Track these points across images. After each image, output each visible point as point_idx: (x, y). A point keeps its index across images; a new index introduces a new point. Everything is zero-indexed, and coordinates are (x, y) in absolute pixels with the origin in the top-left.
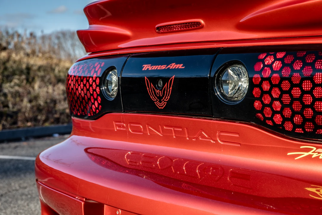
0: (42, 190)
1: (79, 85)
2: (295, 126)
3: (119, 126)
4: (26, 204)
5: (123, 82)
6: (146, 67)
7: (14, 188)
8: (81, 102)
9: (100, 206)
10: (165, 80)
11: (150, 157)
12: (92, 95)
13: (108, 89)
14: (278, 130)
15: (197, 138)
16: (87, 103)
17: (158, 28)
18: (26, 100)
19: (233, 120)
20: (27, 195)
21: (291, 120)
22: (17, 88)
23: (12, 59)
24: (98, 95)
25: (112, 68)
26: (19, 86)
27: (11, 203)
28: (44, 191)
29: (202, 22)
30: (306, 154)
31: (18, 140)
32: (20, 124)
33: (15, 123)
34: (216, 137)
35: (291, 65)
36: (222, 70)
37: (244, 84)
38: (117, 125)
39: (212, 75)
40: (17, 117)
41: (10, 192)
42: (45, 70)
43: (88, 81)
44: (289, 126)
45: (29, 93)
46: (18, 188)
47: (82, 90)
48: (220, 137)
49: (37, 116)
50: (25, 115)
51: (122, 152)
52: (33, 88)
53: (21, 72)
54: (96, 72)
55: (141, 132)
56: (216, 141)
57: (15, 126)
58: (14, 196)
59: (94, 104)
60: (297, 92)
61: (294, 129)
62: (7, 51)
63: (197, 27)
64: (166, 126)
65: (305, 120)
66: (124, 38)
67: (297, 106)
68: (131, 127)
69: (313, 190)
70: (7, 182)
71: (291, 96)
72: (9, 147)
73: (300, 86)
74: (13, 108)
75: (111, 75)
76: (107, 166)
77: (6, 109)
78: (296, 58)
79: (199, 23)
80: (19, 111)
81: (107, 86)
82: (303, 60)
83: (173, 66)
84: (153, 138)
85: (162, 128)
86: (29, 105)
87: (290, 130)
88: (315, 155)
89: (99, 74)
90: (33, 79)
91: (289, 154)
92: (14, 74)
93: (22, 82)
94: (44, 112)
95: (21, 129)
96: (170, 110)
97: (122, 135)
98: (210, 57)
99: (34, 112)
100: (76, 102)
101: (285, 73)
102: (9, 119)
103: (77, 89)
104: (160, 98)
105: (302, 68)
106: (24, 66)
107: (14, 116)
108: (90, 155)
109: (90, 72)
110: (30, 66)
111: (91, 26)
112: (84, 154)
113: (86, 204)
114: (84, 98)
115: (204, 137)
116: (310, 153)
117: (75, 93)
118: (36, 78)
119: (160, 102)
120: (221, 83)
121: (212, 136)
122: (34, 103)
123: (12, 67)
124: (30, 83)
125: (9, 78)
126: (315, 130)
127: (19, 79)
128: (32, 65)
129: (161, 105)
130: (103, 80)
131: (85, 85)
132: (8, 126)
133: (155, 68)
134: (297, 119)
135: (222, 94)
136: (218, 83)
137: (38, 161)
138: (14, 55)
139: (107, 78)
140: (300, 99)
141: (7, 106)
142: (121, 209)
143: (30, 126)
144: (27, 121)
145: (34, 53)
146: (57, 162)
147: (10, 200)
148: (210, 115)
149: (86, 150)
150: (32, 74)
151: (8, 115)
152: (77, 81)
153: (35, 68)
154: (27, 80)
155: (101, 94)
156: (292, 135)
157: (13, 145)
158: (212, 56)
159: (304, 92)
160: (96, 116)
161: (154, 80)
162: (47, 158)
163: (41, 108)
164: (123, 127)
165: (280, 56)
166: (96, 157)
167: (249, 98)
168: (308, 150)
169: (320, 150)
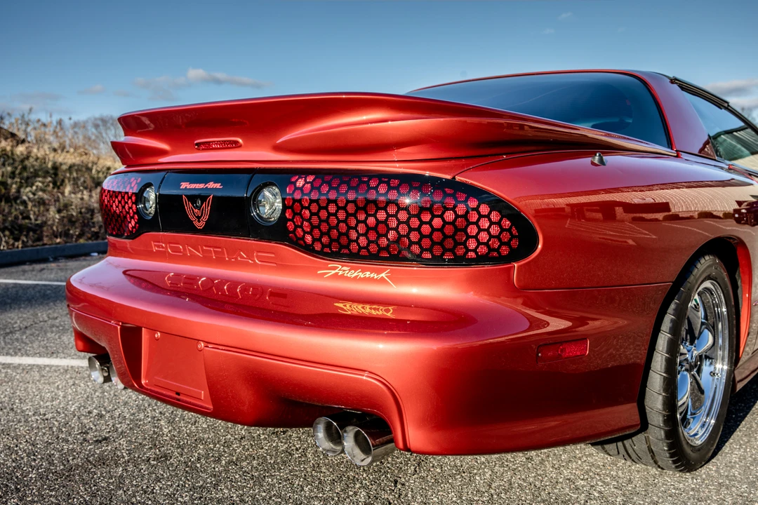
0: (75, 317)
1: (114, 202)
2: (324, 246)
3: (158, 246)
4: (57, 337)
5: (161, 199)
6: (184, 185)
7: (41, 319)
8: (117, 221)
9: (138, 331)
10: (203, 198)
11: (192, 279)
12: (128, 213)
13: (145, 206)
14: (308, 249)
15: (236, 259)
16: (123, 221)
17: (197, 144)
18: (52, 210)
19: (269, 240)
20: (58, 327)
21: (319, 240)
22: (40, 193)
23: (33, 155)
24: (134, 213)
25: (149, 185)
26: (44, 191)
27: (38, 335)
28: (78, 318)
29: (240, 141)
30: (333, 272)
31: (45, 260)
32: (46, 240)
33: (40, 239)
34: (253, 257)
35: (319, 189)
36: (258, 191)
37: (279, 205)
38: (155, 245)
39: (248, 195)
40: (42, 232)
41: (36, 323)
42: (77, 171)
43: (123, 198)
44: (318, 247)
45: (58, 200)
46: (46, 319)
47: (117, 207)
48: (257, 257)
49: (69, 230)
50: (52, 228)
51: (163, 274)
52: (63, 193)
53: (47, 173)
54: (131, 188)
55: (180, 252)
56: (254, 261)
57: (40, 243)
58: (42, 328)
59: (130, 222)
60: (324, 214)
61: (322, 249)
62: (27, 145)
63: (236, 145)
64: (205, 246)
65: (332, 240)
66: (163, 153)
67: (324, 227)
68: (171, 248)
69: (341, 305)
70: (31, 312)
71: (319, 217)
72: (33, 270)
73: (326, 208)
74: (36, 220)
75: (148, 192)
76: (145, 288)
77: (27, 221)
78: (324, 182)
79: (238, 142)
80: (44, 223)
81: (144, 204)
82: (329, 184)
83: (211, 185)
84: (192, 259)
85: (202, 248)
86: (57, 216)
87: (320, 249)
88: (341, 273)
89: (136, 190)
90: (63, 181)
91: (319, 272)
92: (36, 175)
93: (48, 185)
94: (77, 225)
95: (47, 246)
96: (210, 229)
97: (161, 256)
98: (247, 176)
99: (64, 225)
100: (111, 220)
101: (314, 196)
102: (31, 234)
103: (112, 206)
104: (199, 218)
105: (328, 192)
106: (50, 165)
107: (38, 230)
108: (129, 278)
109: (125, 187)
110: (58, 164)
111: (127, 137)
112: (123, 276)
113: (123, 328)
114: (119, 216)
115: (242, 257)
116: (337, 271)
117: (110, 210)
118: (67, 181)
119: (199, 221)
120: (257, 204)
121: (250, 256)
122: (64, 214)
123: (33, 166)
124: (59, 188)
125: (30, 181)
126: (340, 250)
127: (43, 183)
128: (61, 164)
129: (200, 225)
130: (139, 197)
131: (120, 202)
132: (30, 243)
133: (193, 186)
134: (325, 240)
135: (258, 214)
136: (253, 203)
137: (69, 285)
138: (35, 150)
139: (144, 195)
140: (327, 221)
141: (28, 218)
142: (160, 332)
143: (59, 243)
144: (56, 237)
145: (63, 148)
146: (92, 286)
147: (37, 332)
148: (247, 235)
149: (125, 273)
150: (60, 177)
151: (29, 229)
152: (111, 197)
153: (64, 167)
154: (55, 183)
155: (138, 212)
156: (322, 254)
157: (38, 267)
158: (250, 176)
159: (330, 214)
160: (133, 236)
161: (192, 198)
162: (81, 281)
163: (73, 219)
164: (163, 247)
165: (310, 179)
166: (136, 280)
167: (282, 219)
168: (335, 268)
169: (345, 268)
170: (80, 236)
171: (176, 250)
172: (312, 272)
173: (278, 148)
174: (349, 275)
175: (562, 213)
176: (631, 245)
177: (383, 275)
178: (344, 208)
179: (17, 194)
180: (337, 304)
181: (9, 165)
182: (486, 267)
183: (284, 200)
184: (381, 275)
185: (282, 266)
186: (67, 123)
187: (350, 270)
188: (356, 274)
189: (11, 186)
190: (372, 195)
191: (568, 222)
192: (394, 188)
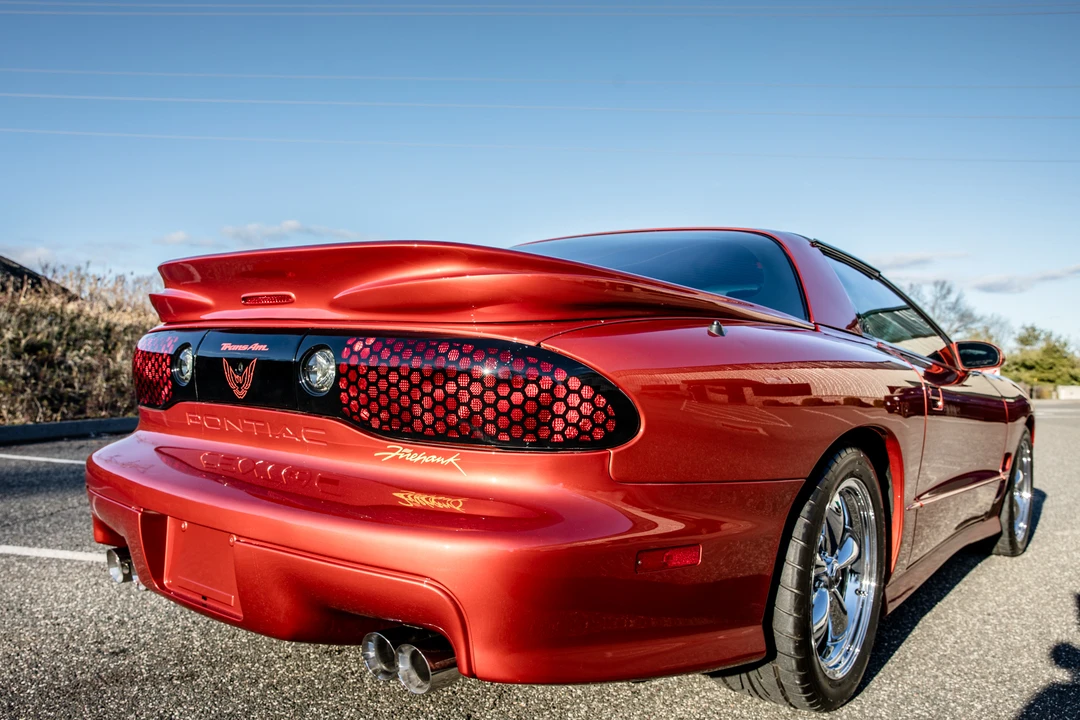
0: (96, 504)
1: (147, 365)
2: (382, 423)
3: (193, 419)
4: (85, 526)
5: (199, 362)
6: (226, 346)
7: (70, 505)
8: (149, 387)
9: (162, 519)
10: (246, 362)
11: (230, 459)
12: (161, 378)
13: (181, 372)
14: (364, 426)
15: (281, 436)
16: (155, 388)
17: (244, 299)
18: (100, 377)
19: (320, 414)
20: (88, 515)
21: (377, 416)
22: (88, 358)
23: (84, 313)
24: (168, 378)
25: (186, 346)
26: (92, 355)
27: (64, 524)
28: (100, 503)
29: (293, 295)
30: (393, 455)
31: (86, 436)
32: (89, 412)
33: (82, 411)
34: (301, 434)
35: (379, 354)
36: (310, 354)
37: (332, 372)
38: (190, 418)
39: (298, 360)
40: (85, 402)
41: (64, 509)
42: (132, 333)
43: (157, 360)
44: (375, 424)
45: (107, 366)
46: (76, 504)
47: (150, 371)
48: (305, 434)
49: (116, 401)
50: (97, 399)
51: (199, 452)
52: (114, 359)
53: (98, 334)
54: (167, 349)
55: (218, 426)
56: (301, 439)
57: (82, 416)
58: (69, 515)
59: (163, 389)
60: (383, 385)
61: (380, 426)
62: (80, 301)
63: (285, 301)
64: (247, 420)
65: (392, 416)
66: (205, 308)
67: (384, 401)
68: (207, 420)
69: (401, 495)
70: (61, 495)
71: (378, 388)
72: (70, 447)
73: (386, 377)
74: (81, 389)
75: (186, 353)
76: (179, 469)
77: (69, 390)
78: (385, 346)
79: (289, 297)
80: (89, 393)
81: (181, 368)
82: (391, 348)
83: (256, 347)
84: (230, 435)
85: (243, 422)
86: (105, 385)
87: (377, 427)
88: (402, 456)
89: (171, 351)
90: (116, 344)
91: (376, 454)
92: (85, 336)
93: (98, 349)
94: (126, 395)
95: (90, 420)
96: (251, 400)
97: (196, 430)
98: (297, 338)
99: (112, 396)
100: (143, 386)
101: (373, 362)
102: (72, 404)
103: (144, 370)
104: (240, 385)
105: (389, 358)
106: (102, 326)
107: (80, 401)
108: (164, 458)
109: (160, 348)
110: (112, 325)
111: (167, 289)
112: (155, 454)
113: (144, 515)
114: (151, 381)
115: (288, 434)
116: (397, 453)
117: (142, 375)
118: (119, 344)
119: (240, 390)
120: (308, 371)
121: (297, 434)
122: (113, 383)
123: (84, 326)
124: (110, 352)
125: (77, 343)
126: (401, 428)
127: (92, 346)
128: (115, 325)
129: (241, 394)
130: (175, 359)
131: (153, 365)
132: (70, 415)
133: (235, 347)
134: (383, 415)
135: (306, 382)
136: (303, 370)
137: (90, 461)
138: (87, 309)
139: (181, 357)
140: (387, 392)
141: (72, 386)
142: (188, 522)
143: (104, 417)
144: (101, 409)
145: (119, 306)
146: (123, 465)
147: (63, 520)
148: (294, 407)
149: (157, 450)
150: (113, 339)
151: (71, 399)
152: (144, 359)
153: (119, 329)
154: (106, 346)
155: (172, 377)
156: (380, 433)
157: (77, 443)
158: (299, 337)
159: (391, 385)
160: (167, 406)
161: (234, 362)
162: (108, 461)
163: (123, 389)
164: (198, 420)
165: (371, 341)
166: (170, 459)
167: (335, 389)
168: (395, 450)
169: (406, 450)
170: (128, 410)
171: (212, 423)
172: (367, 453)
173: (336, 305)
174: (411, 459)
175: (677, 392)
176: (761, 435)
177: (452, 460)
178: (408, 378)
179: (62, 359)
180: (395, 494)
181: (56, 324)
182: (576, 454)
183: (338, 367)
184: (449, 460)
185: (335, 447)
186: (130, 279)
187: (412, 453)
188: (419, 458)
189: (56, 349)
190: (441, 363)
191: (685, 403)
192: (466, 355)
